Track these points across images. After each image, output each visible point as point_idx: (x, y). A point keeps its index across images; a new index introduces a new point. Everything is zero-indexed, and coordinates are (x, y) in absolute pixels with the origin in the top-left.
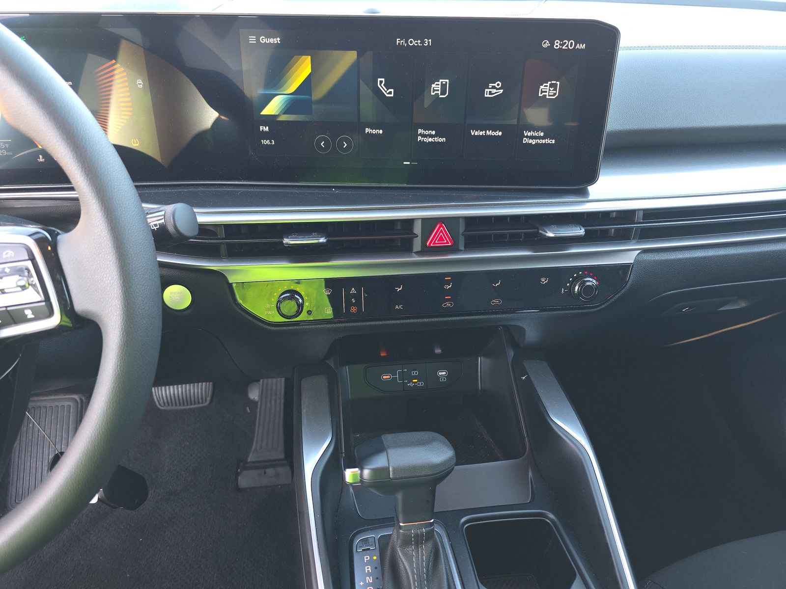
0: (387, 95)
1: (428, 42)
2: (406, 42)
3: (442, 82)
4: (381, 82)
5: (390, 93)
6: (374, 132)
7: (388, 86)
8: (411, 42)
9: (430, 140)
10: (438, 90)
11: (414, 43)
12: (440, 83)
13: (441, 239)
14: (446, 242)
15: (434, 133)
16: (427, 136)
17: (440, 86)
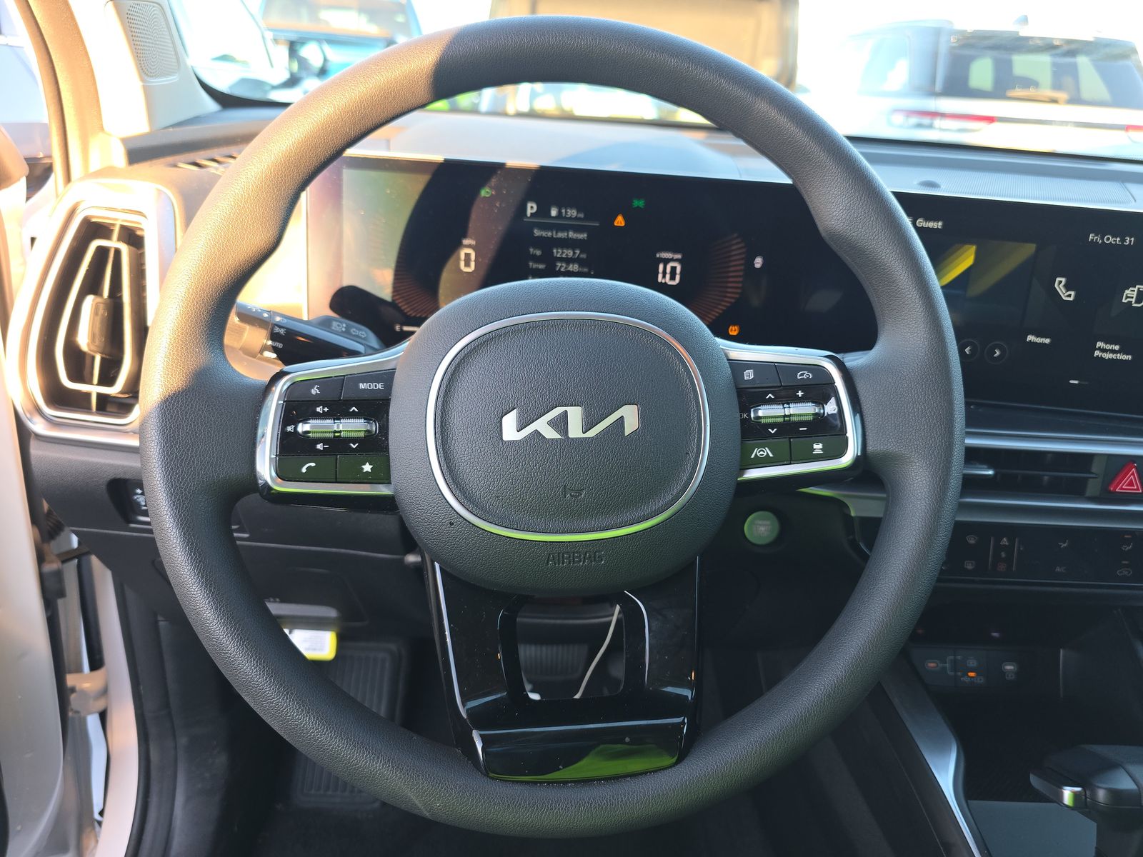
0: (1064, 298)
1: (1129, 241)
2: (1102, 239)
3: (1139, 288)
4: (1061, 282)
5: (1070, 296)
6: (1039, 340)
7: (1068, 287)
8: (1108, 239)
9: (1111, 356)
10: (1133, 297)
11: (1112, 240)
12: (1136, 289)
13: (1131, 484)
14: (1135, 488)
15: (1117, 348)
16: (1106, 351)
17: (1135, 293)
